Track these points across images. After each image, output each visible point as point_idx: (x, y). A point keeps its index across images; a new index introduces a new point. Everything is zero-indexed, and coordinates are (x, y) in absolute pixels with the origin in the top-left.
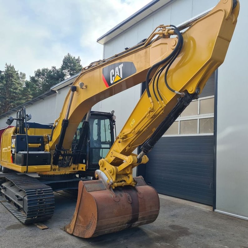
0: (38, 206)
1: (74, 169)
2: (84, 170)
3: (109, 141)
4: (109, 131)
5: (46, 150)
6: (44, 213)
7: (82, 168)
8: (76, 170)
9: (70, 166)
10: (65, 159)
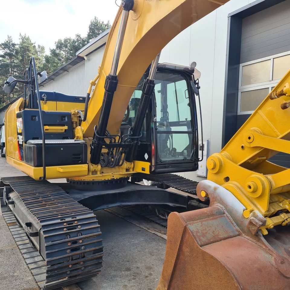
0: (69, 257)
1: (127, 170)
2: (147, 172)
3: (186, 119)
4: (187, 101)
5: (78, 138)
6: (83, 269)
7: (143, 169)
8: (131, 172)
9: (122, 165)
10: (112, 153)
